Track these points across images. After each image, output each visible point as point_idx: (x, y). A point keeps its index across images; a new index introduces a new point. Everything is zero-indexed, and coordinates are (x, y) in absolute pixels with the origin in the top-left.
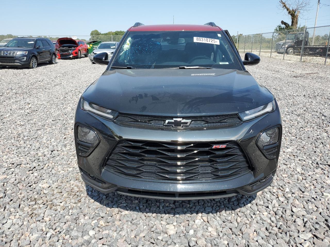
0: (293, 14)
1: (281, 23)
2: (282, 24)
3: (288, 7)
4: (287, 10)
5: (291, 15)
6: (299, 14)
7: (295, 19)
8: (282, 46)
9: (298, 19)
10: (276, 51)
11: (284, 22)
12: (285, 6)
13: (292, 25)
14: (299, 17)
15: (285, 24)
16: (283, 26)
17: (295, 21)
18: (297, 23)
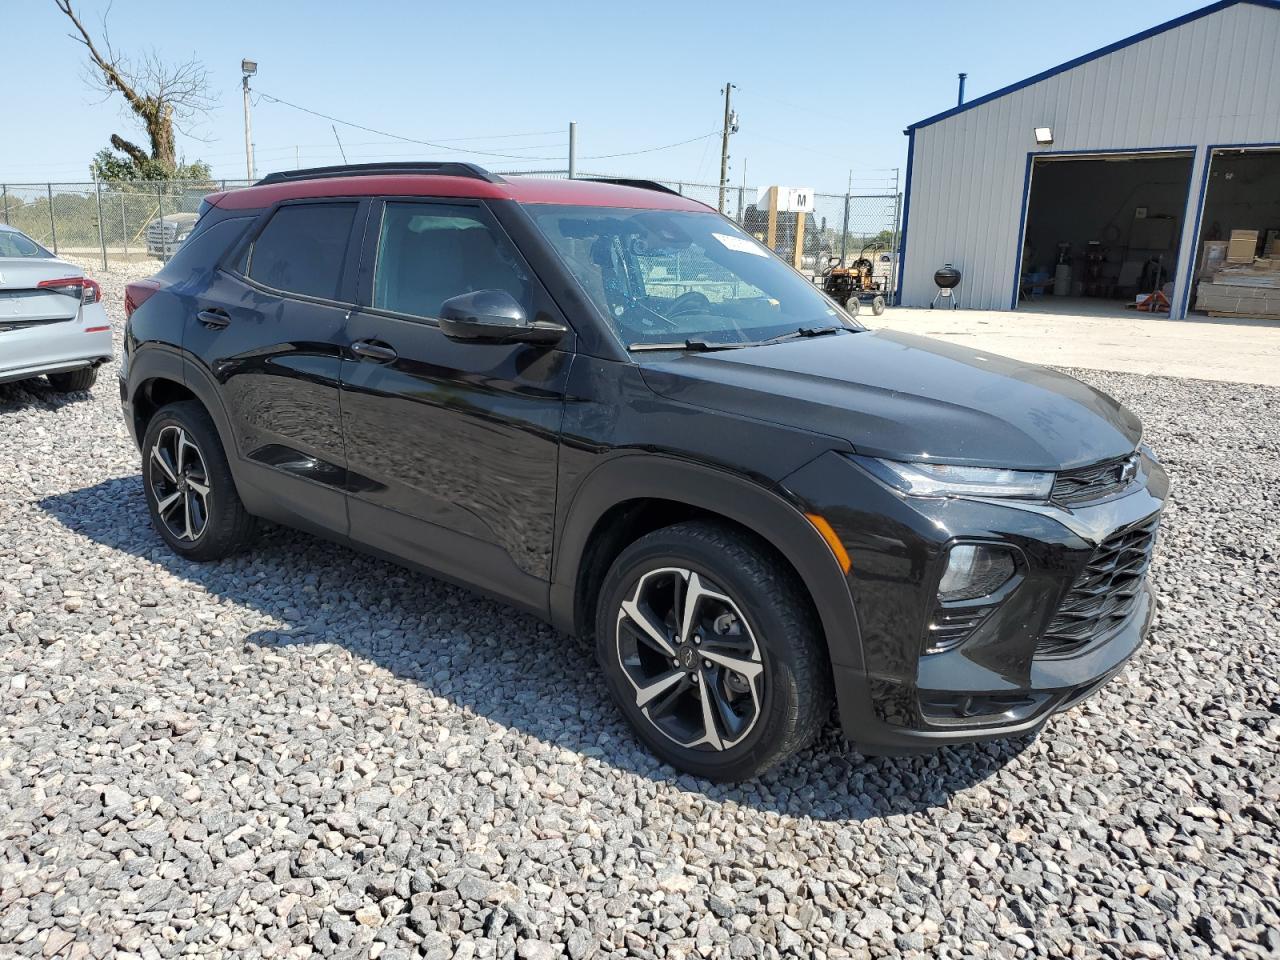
0: (153, 116)
1: (110, 145)
2: (118, 148)
3: (129, 85)
4: (129, 95)
5: (147, 116)
6: (173, 117)
7: (164, 135)
8: (178, 234)
9: (174, 133)
10: (153, 252)
11: (125, 140)
12: (113, 78)
13: (156, 155)
14: (173, 126)
15: (129, 148)
16: (122, 156)
17: (163, 141)
18: (171, 149)
